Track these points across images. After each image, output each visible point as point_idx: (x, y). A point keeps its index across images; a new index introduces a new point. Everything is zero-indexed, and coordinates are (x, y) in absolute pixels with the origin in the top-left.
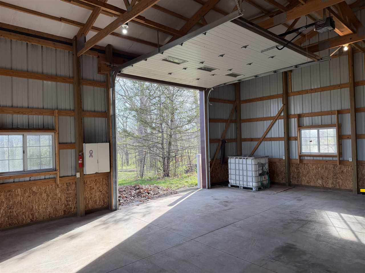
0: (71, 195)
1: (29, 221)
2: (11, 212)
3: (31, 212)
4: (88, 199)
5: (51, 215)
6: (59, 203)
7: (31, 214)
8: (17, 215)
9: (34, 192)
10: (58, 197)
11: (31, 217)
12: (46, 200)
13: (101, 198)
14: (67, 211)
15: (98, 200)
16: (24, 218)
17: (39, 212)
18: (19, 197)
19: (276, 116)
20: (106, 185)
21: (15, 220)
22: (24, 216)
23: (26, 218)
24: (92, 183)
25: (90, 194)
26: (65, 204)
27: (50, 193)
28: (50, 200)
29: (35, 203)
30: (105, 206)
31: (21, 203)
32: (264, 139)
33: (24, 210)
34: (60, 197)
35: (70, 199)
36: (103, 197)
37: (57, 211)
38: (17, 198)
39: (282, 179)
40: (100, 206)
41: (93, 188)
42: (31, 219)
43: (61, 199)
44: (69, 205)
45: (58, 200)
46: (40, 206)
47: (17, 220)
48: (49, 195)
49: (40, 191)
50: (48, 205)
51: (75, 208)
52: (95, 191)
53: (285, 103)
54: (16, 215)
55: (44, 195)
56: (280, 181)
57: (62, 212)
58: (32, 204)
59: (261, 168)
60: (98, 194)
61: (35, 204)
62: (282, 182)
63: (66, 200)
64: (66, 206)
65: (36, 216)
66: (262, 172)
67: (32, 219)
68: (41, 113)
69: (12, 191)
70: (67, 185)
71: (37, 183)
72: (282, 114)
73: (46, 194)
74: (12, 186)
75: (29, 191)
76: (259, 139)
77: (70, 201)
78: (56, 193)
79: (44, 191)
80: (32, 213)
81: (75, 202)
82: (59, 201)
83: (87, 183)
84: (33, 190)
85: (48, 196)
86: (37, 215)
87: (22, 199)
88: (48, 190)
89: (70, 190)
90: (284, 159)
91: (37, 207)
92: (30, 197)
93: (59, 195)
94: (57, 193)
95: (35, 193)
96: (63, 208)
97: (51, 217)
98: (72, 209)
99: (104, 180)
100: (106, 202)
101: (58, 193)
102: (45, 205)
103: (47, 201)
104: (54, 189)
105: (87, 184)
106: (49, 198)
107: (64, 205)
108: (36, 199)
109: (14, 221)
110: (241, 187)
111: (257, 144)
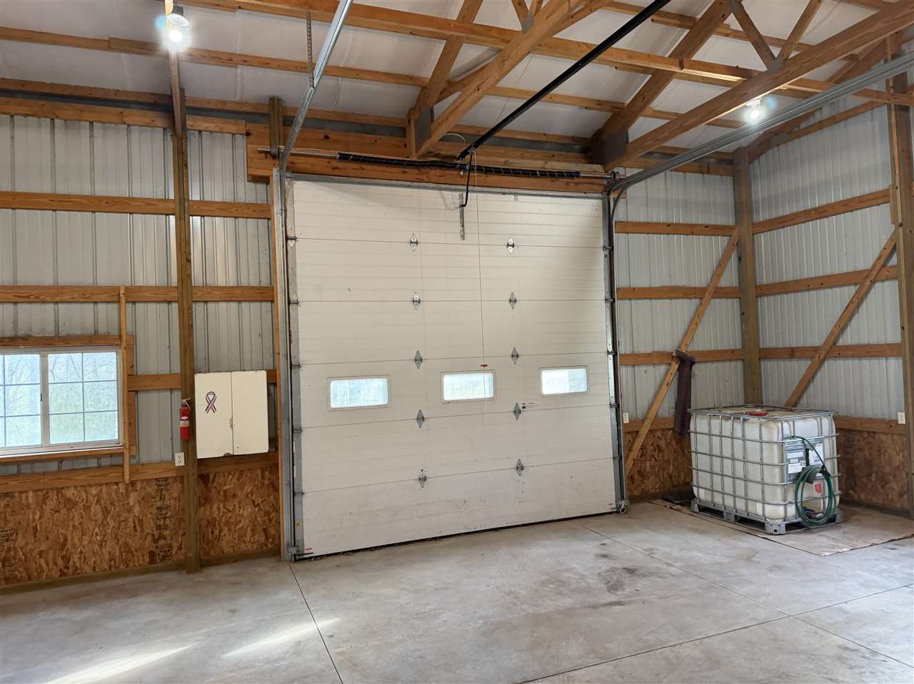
0: (170, 513)
1: (55, 573)
2: (9, 549)
3: (63, 550)
4: (219, 525)
5: (115, 563)
6: (136, 531)
7: (63, 557)
8: (26, 557)
9: (69, 499)
10: (135, 516)
11: (60, 562)
12: (100, 522)
13: (258, 522)
14: (159, 555)
15: (249, 529)
16: (44, 564)
17: (81, 552)
18: (31, 511)
19: (870, 271)
20: (271, 488)
21: (21, 569)
22: (42, 561)
23: (48, 565)
24: (231, 480)
25: (225, 511)
26: (153, 535)
27: (112, 504)
28: (112, 524)
29: (71, 528)
30: (269, 545)
31: (35, 529)
32: (833, 350)
33: (43, 547)
34: (139, 517)
35: (168, 521)
36: (264, 521)
37: (132, 552)
38: (24, 514)
39: (901, 495)
40: (255, 546)
41: (234, 496)
42: (61, 570)
43: (141, 521)
44: (165, 538)
45: (134, 522)
46: (84, 537)
47: (26, 570)
48: (109, 508)
49: (85, 497)
50: (105, 536)
51: (181, 545)
52: (240, 503)
53: (900, 221)
54: (23, 557)
55: (95, 509)
56: (892, 500)
57: (143, 555)
58: (63, 531)
59: (801, 454)
60: (248, 510)
61: (72, 532)
62: (898, 505)
63: (156, 523)
64: (155, 541)
65: (74, 563)
66: (803, 469)
67: (65, 571)
68: (88, 296)
69: (12, 496)
70: (159, 486)
71: (75, 478)
72: (894, 261)
73: (101, 505)
74: (11, 483)
75: (55, 498)
76: (815, 350)
77: (166, 527)
78: (128, 504)
79: (96, 498)
80: (64, 553)
81: (181, 532)
82: (135, 527)
83: (217, 480)
84: (66, 496)
85: (106, 511)
86: (77, 561)
87: (37, 517)
88: (105, 496)
89: (167, 497)
90: (904, 422)
91: (76, 541)
92: (57, 511)
93: (137, 509)
94: (131, 504)
95: (70, 504)
96: (147, 545)
97: (115, 567)
98: (172, 550)
99: (267, 473)
100: (274, 535)
101: (133, 506)
102: (97, 534)
103: (103, 525)
104: (122, 493)
105: (215, 484)
106: (109, 517)
107: (149, 538)
108: (73, 518)
109: (19, 571)
110: (729, 514)
111: (810, 368)
